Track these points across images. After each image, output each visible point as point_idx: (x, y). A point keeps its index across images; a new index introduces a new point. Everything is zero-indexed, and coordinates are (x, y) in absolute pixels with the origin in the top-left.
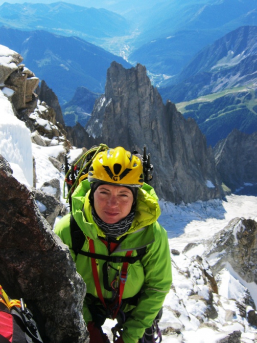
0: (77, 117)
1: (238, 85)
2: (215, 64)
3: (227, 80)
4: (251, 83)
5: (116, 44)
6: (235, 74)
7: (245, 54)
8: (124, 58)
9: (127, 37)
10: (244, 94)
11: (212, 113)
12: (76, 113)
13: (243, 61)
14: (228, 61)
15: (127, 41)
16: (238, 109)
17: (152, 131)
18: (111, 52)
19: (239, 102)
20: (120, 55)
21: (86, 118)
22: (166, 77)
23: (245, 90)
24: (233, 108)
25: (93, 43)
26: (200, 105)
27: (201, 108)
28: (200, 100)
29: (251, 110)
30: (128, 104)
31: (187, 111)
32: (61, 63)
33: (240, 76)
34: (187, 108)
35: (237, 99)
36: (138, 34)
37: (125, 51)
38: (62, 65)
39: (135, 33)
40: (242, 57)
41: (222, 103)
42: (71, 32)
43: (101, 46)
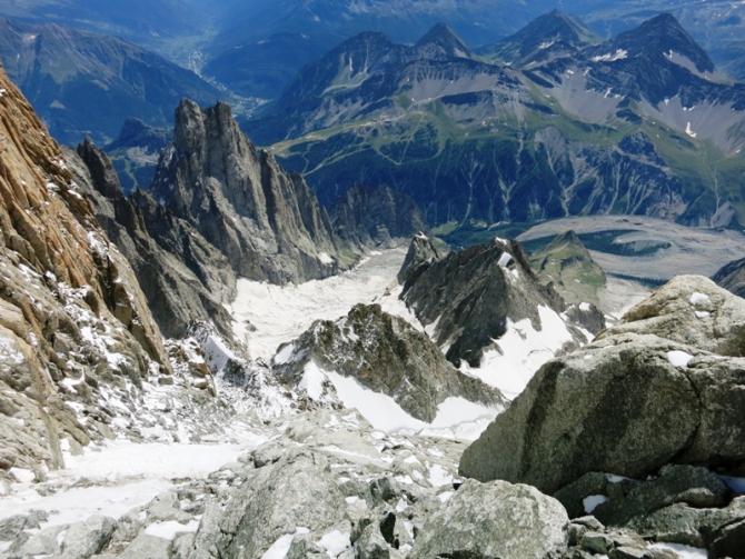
0: (127, 163)
1: (360, 116)
2: (328, 85)
3: (346, 110)
4: (377, 114)
5: (182, 48)
6: (354, 102)
7: (368, 71)
8: (197, 71)
9: (197, 39)
10: (368, 129)
11: (326, 156)
12: (127, 158)
13: (365, 83)
14: (345, 81)
15: (198, 44)
16: (361, 150)
17: (244, 192)
18: (174, 61)
19: (361, 139)
20: (189, 68)
21: (143, 165)
22: (262, 102)
23: (369, 124)
24: (353, 149)
25: (144, 46)
26: (310, 145)
27: (312, 149)
28: (309, 137)
29: (378, 150)
30: (209, 157)
31: (292, 154)
32: (94, 78)
33: (362, 104)
34: (292, 149)
35: (359, 135)
36: (215, 33)
37: (197, 60)
38: (96, 81)
39: (210, 33)
40: (364, 76)
41: (339, 141)
42: (106, 26)
43: (159, 51)
